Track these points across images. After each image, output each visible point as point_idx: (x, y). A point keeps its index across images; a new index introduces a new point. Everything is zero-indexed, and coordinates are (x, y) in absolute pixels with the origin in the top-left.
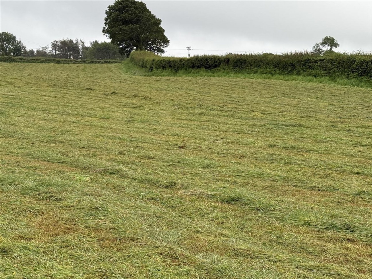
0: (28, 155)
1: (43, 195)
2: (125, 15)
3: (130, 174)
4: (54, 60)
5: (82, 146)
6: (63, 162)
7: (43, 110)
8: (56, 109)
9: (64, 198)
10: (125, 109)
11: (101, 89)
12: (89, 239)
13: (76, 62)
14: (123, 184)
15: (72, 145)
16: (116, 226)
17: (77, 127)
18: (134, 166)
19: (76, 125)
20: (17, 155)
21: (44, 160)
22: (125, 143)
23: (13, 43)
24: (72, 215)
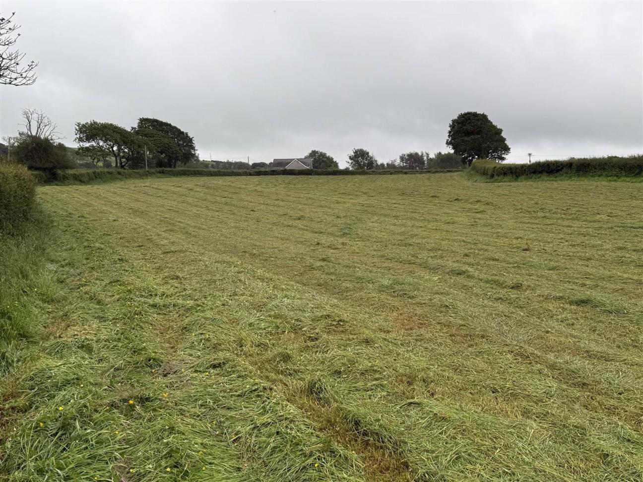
0: (383, 256)
1: (397, 292)
2: (468, 127)
3: (476, 274)
4: (402, 171)
5: (430, 249)
6: (414, 263)
7: (394, 217)
8: (405, 215)
9: (416, 295)
10: (468, 214)
11: (445, 196)
12: (441, 334)
13: (421, 173)
14: (470, 284)
15: (421, 247)
16: (466, 323)
17: (424, 231)
18: (479, 267)
19: (424, 229)
20: (373, 256)
21: (397, 262)
22: (469, 246)
23: (366, 158)
24: (425, 312)
